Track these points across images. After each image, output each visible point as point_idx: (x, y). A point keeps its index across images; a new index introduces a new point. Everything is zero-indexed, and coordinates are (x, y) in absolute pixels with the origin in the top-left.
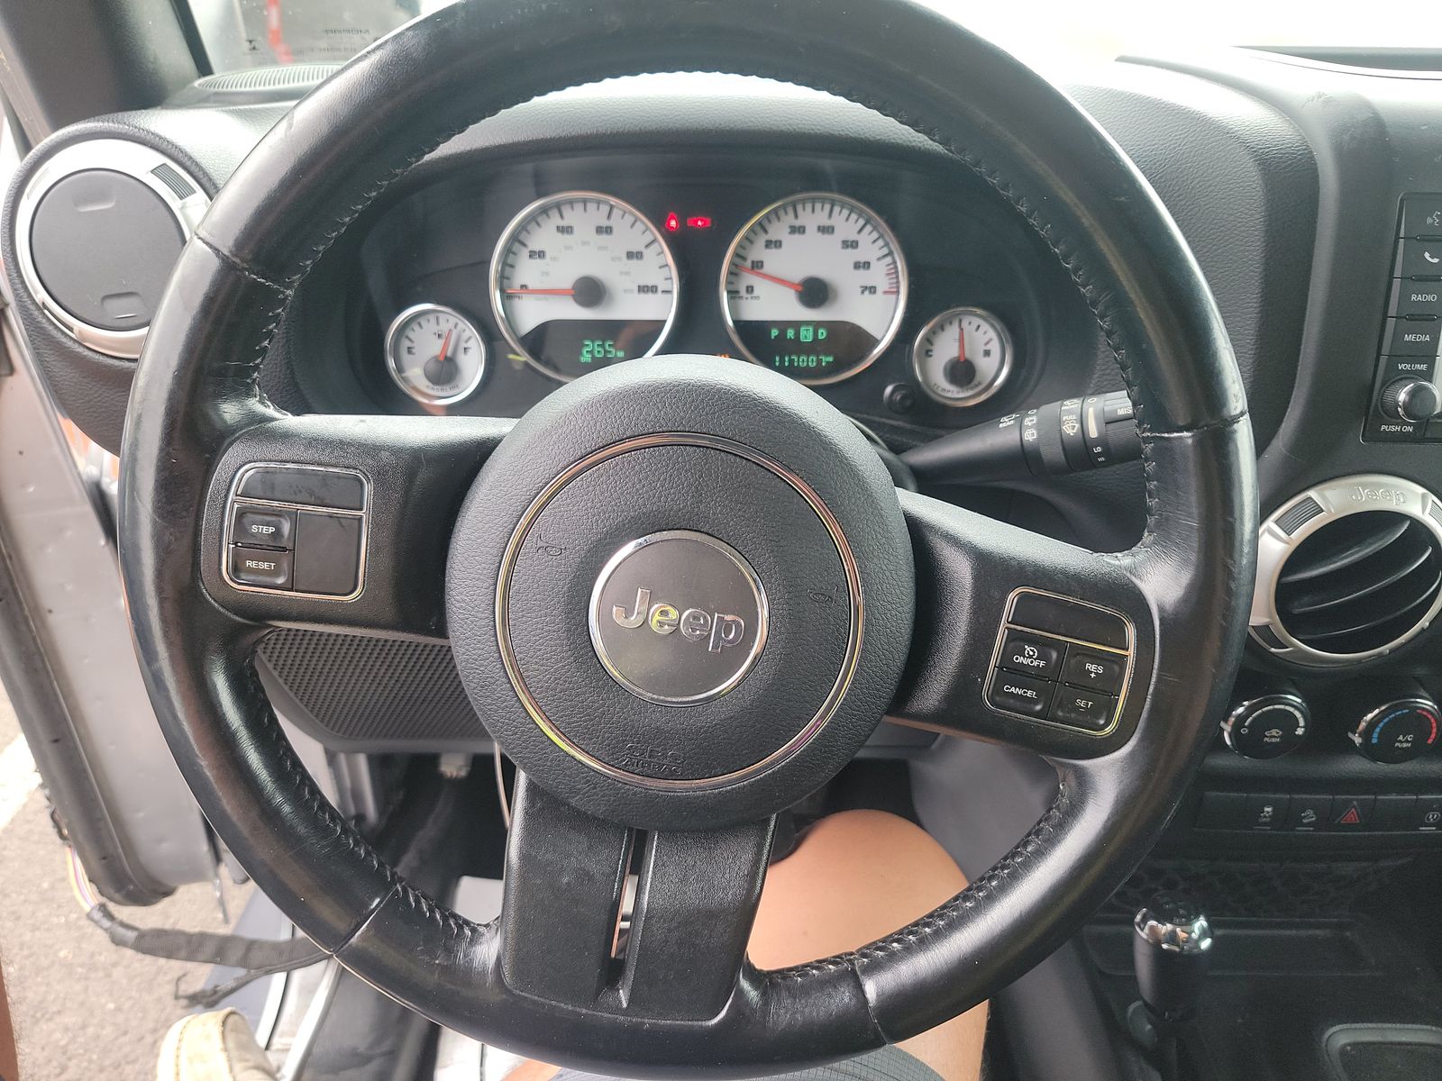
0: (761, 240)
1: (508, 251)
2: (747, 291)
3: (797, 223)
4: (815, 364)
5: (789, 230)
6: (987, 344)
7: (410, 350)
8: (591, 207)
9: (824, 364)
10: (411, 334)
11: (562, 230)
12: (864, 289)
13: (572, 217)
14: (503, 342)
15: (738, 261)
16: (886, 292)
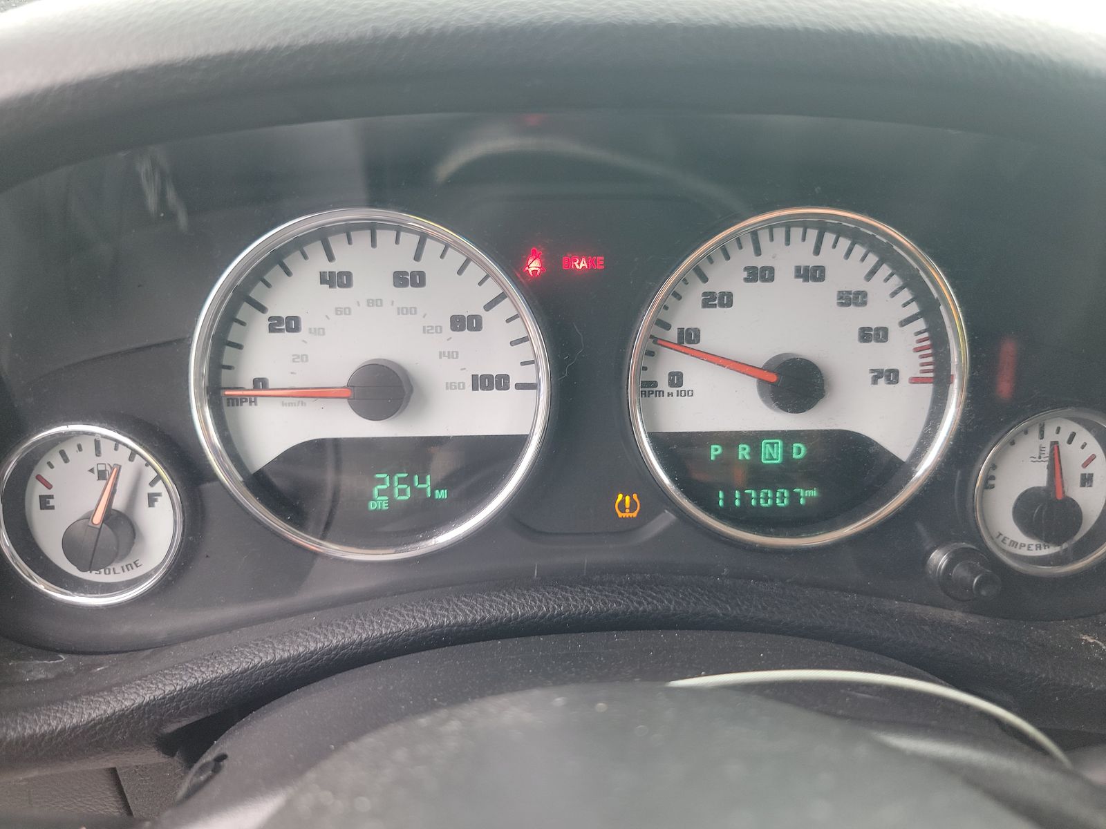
0: (697, 291)
1: (228, 318)
2: (672, 384)
3: (760, 262)
4: (786, 501)
5: (745, 275)
6: (1085, 465)
7: (45, 503)
8: (385, 237)
9: (802, 501)
10: (47, 474)
11: (328, 279)
12: (877, 375)
13: (347, 256)
14: (215, 484)
15: (658, 332)
16: (915, 380)
